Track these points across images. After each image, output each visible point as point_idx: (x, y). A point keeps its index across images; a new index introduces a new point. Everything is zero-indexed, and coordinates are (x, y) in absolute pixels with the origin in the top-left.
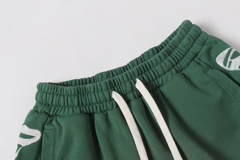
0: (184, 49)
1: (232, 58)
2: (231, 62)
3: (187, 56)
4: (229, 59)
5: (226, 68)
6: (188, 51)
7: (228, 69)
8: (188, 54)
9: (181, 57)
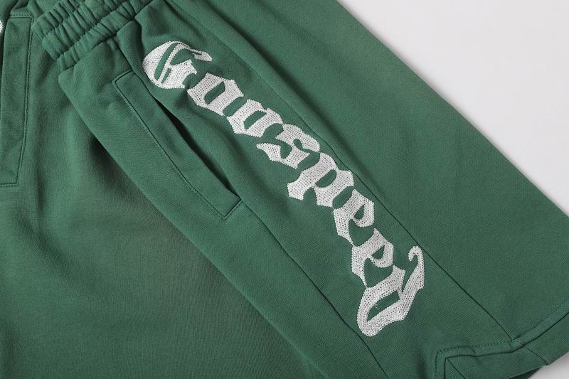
0: (87, 15)
1: (173, 63)
2: (169, 71)
3: (91, 32)
4: (167, 65)
5: (158, 83)
6: (97, 21)
7: (161, 86)
8: (95, 28)
9: (77, 34)
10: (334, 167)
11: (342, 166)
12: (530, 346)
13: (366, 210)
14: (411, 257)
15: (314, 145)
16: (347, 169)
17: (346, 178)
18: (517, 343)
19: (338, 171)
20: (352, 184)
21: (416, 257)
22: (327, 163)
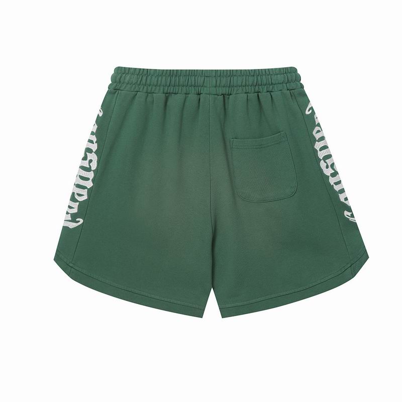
10: (91, 178)
11: (93, 181)
12: (72, 269)
13: (82, 197)
14: (78, 220)
15: (94, 166)
16: (93, 183)
17: (89, 184)
18: (71, 265)
19: (91, 180)
20: (88, 188)
21: (79, 221)
22: (91, 175)
